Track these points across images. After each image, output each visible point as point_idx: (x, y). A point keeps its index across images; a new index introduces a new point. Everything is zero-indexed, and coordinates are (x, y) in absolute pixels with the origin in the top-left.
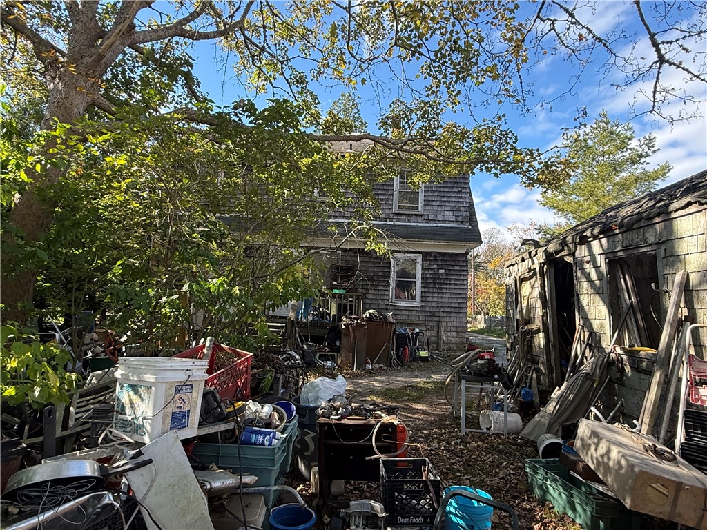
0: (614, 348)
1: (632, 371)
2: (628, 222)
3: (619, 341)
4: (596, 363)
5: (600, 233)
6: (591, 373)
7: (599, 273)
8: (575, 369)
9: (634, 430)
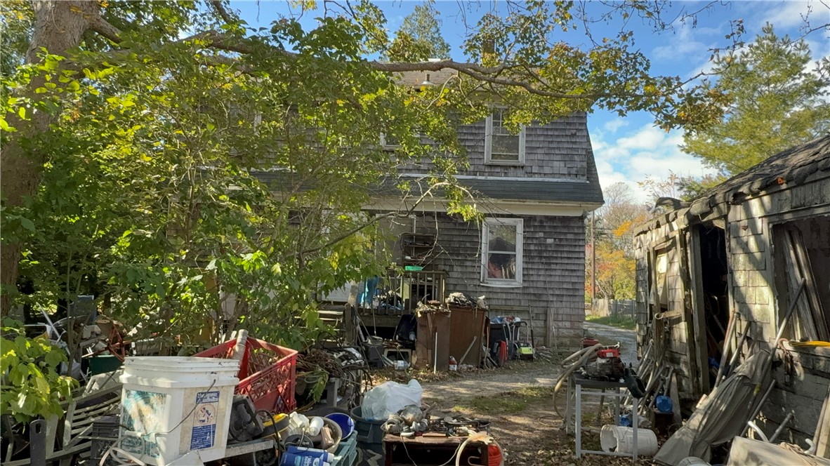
0: (782, 342)
1: (805, 373)
2: (799, 174)
3: (788, 334)
4: (756, 362)
5: (761, 189)
6: (750, 377)
7: (760, 243)
8: (728, 371)
9: (806, 452)
